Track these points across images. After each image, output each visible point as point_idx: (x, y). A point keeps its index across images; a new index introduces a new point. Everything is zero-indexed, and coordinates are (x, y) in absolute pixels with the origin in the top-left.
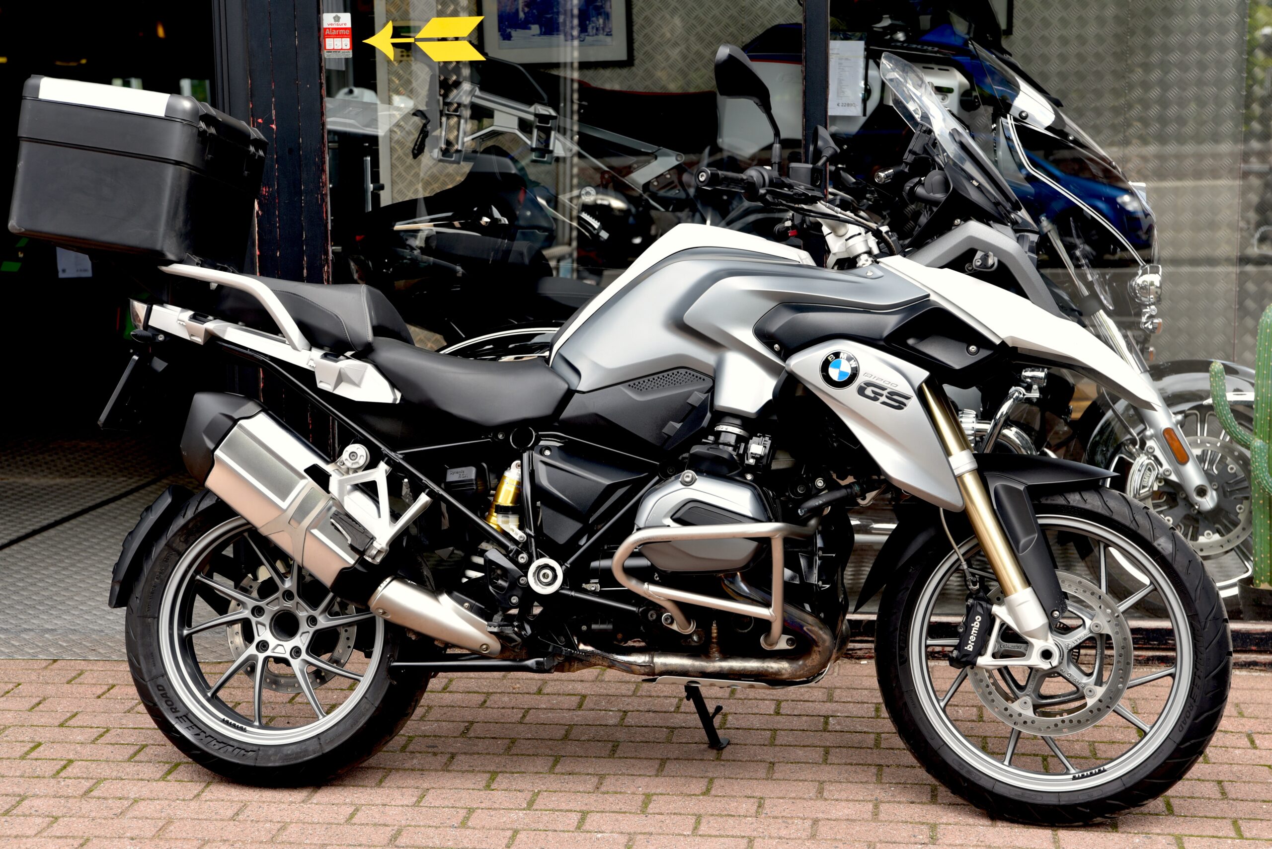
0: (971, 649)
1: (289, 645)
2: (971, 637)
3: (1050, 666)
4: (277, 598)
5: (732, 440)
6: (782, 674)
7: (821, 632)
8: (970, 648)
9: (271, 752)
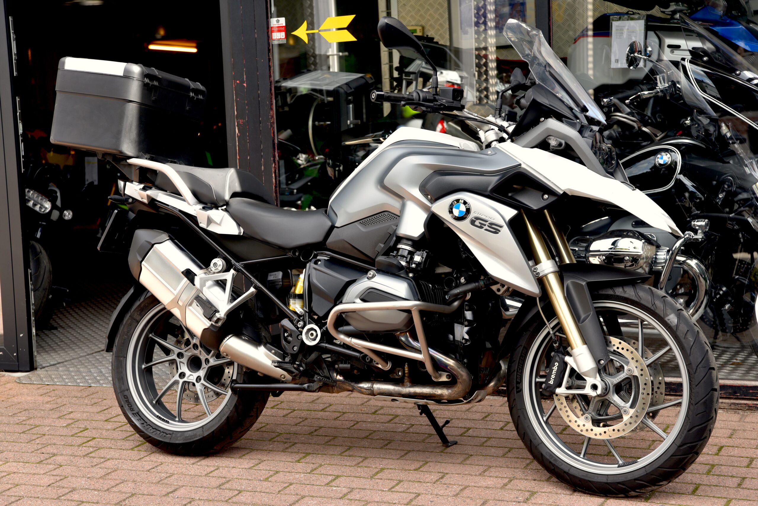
0: (552, 383)
1: (196, 375)
2: (552, 376)
3: (596, 394)
4: (190, 348)
5: (406, 253)
6: (444, 397)
8: (551, 382)
9: (179, 435)
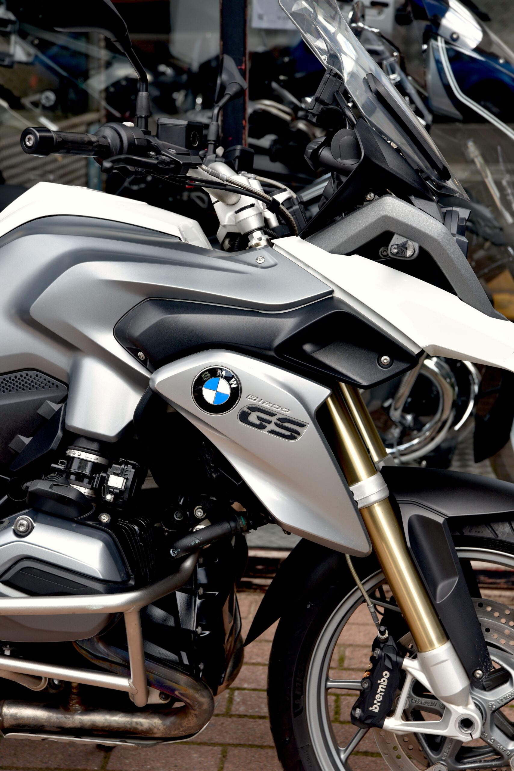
0: (377, 711)
2: (377, 696)
3: (469, 738)
6: (153, 733)
7: (197, 696)
8: (375, 708)
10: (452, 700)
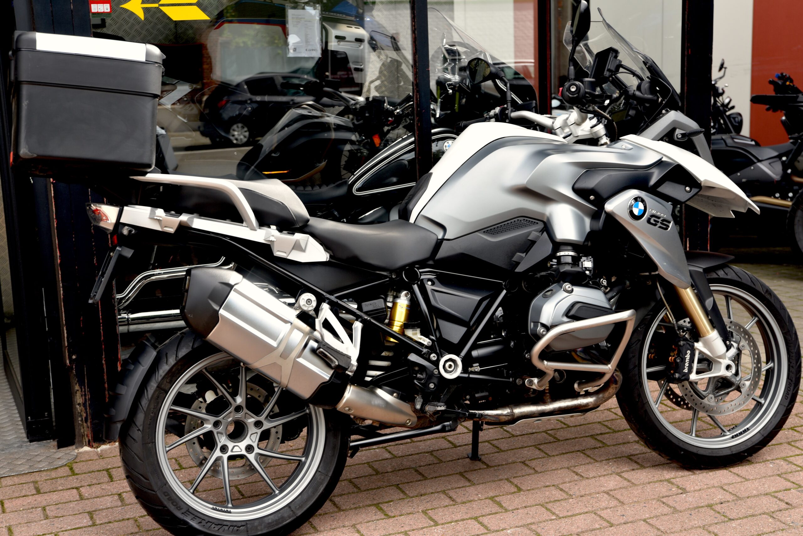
0: (687, 371)
1: (243, 445)
2: (686, 364)
3: (730, 374)
4: (230, 413)
5: (569, 260)
6: (589, 406)
8: (686, 371)
10: (720, 357)
